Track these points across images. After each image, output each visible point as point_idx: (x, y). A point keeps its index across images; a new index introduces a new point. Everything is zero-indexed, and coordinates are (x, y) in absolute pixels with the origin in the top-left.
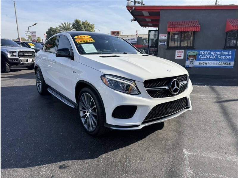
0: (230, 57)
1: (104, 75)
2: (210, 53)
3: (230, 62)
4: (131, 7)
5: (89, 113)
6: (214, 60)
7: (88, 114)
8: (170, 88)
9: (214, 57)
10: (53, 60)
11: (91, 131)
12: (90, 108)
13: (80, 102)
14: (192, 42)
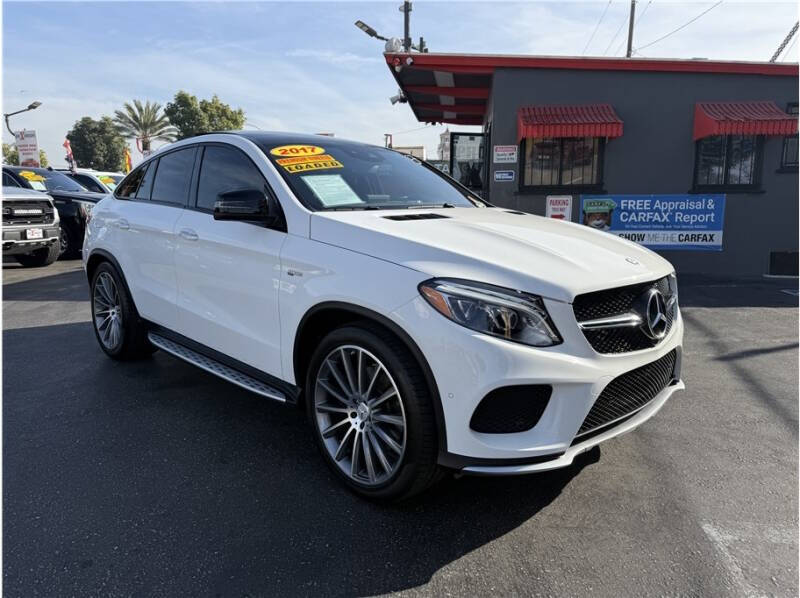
0: (709, 218)
1: (432, 282)
2: (652, 204)
3: (712, 233)
4: (402, 58)
5: (358, 420)
6: (665, 226)
7: (356, 424)
8: (645, 319)
9: (665, 217)
10: (187, 233)
11: (372, 483)
12: (369, 399)
13: (318, 380)
14: (595, 172)
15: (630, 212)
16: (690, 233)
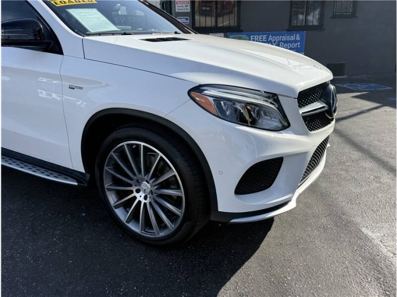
0: (298, 45)
5: (142, 194)
7: (140, 197)
11: (158, 236)
12: (150, 180)
13: (106, 168)
14: (236, 18)
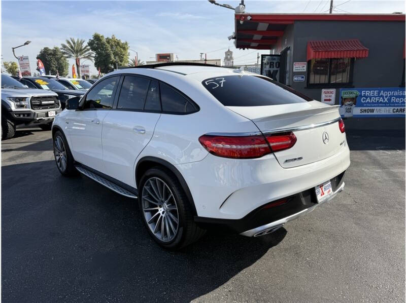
6: (385, 105)
14: (348, 76)
15: (367, 97)
16: (399, 108)
